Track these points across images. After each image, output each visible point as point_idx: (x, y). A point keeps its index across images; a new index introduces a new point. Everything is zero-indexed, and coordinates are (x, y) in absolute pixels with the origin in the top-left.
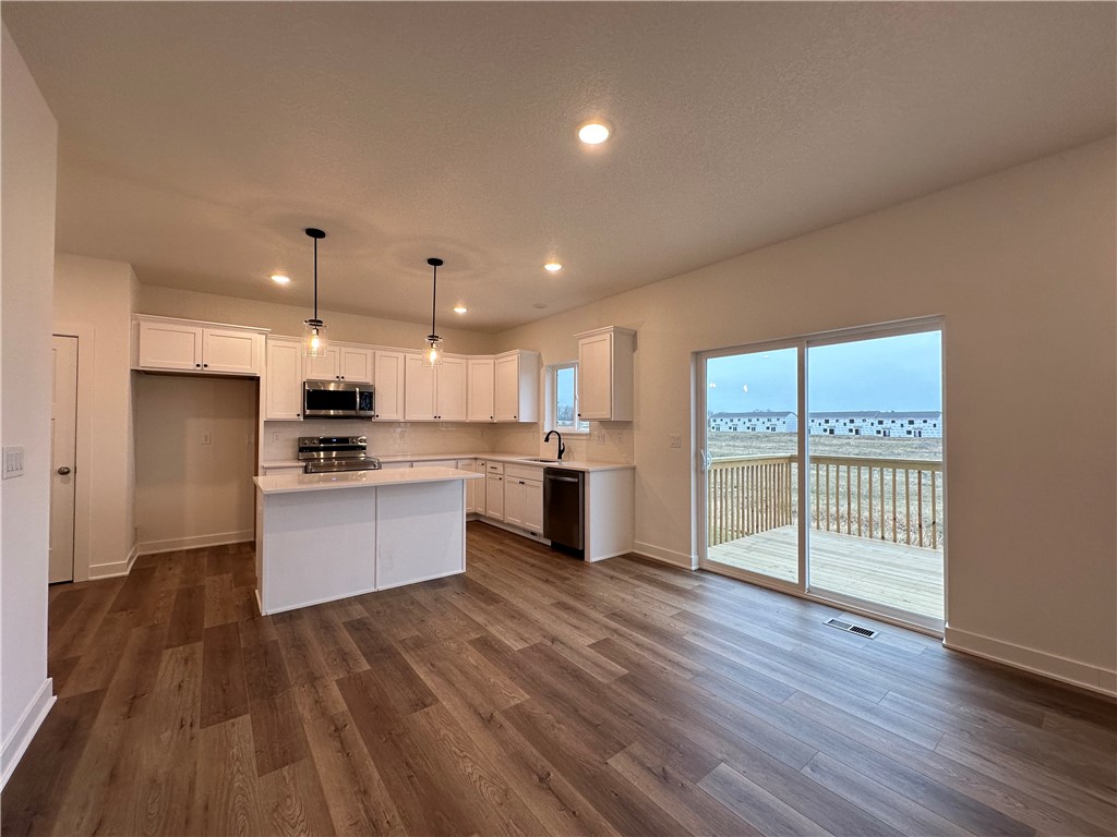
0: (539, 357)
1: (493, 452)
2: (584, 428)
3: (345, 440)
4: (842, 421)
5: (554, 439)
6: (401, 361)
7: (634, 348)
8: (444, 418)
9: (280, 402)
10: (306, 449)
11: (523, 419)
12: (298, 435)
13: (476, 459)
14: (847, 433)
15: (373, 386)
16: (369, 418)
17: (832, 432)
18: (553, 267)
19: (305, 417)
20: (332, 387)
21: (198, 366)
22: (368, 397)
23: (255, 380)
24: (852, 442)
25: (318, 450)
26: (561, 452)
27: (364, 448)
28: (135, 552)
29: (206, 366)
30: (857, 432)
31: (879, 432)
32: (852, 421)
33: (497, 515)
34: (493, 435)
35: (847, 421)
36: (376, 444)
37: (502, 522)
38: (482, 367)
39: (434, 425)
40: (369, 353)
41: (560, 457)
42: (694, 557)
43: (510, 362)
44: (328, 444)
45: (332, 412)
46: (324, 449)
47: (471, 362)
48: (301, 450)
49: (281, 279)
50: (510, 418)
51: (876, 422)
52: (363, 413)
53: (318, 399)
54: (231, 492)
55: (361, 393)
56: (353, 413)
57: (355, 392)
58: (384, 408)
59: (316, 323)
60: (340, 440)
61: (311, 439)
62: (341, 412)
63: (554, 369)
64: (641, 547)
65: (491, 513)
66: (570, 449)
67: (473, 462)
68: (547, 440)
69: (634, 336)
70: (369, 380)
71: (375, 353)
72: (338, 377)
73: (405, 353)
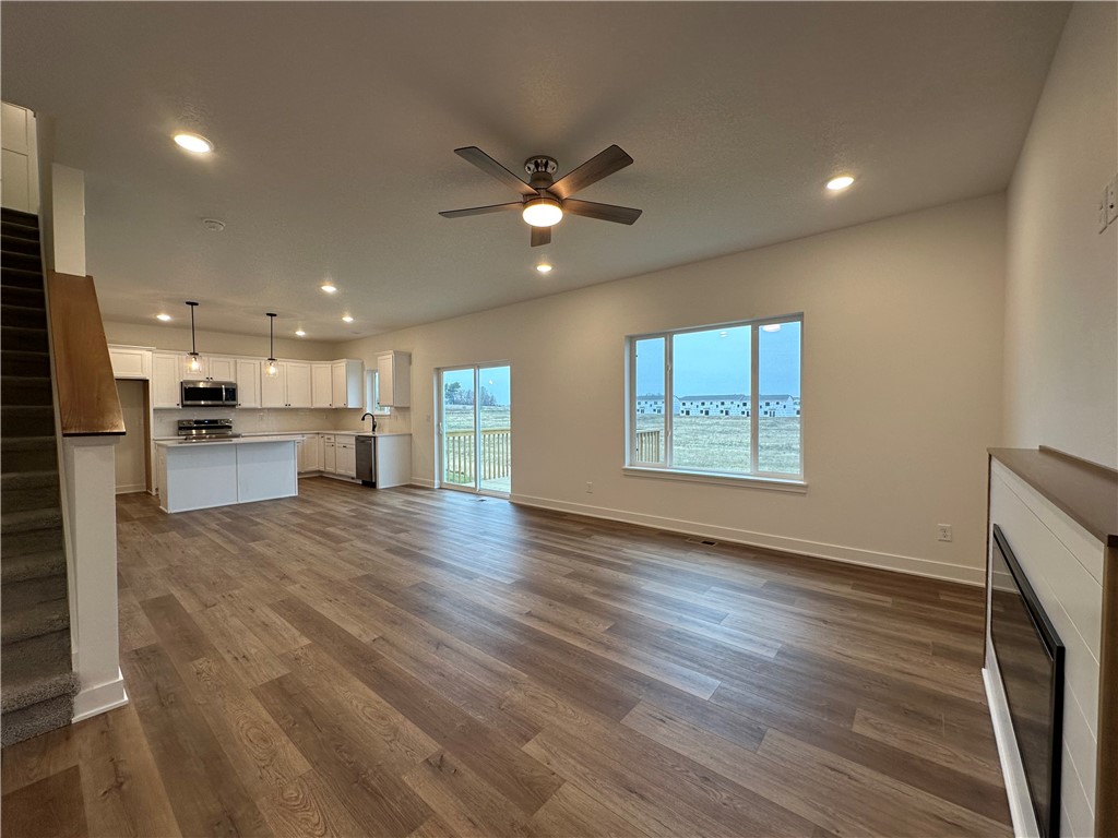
0: (363, 363)
1: (336, 429)
2: (387, 411)
3: (216, 421)
4: (715, 403)
5: (369, 420)
6: (257, 366)
7: (410, 363)
8: (294, 406)
9: (164, 396)
10: (183, 428)
11: (349, 407)
12: (178, 419)
13: (318, 433)
14: (719, 414)
15: (236, 384)
16: (234, 406)
17: (707, 413)
18: (348, 319)
19: (183, 406)
20: (201, 385)
22: (232, 392)
23: (146, 382)
24: (721, 422)
25: (192, 428)
26: (374, 427)
27: (230, 427)
30: (727, 413)
31: (743, 413)
32: (723, 404)
33: (332, 470)
34: (335, 416)
35: (719, 403)
36: (240, 424)
37: (334, 474)
38: (322, 369)
39: (288, 411)
40: (232, 361)
41: (374, 430)
42: (437, 481)
43: (341, 366)
44: (199, 424)
45: (203, 403)
46: (195, 428)
47: (314, 366)
48: (180, 428)
49: (164, 318)
50: (341, 405)
51: (741, 405)
52: (227, 403)
53: (191, 394)
55: (226, 389)
56: (220, 403)
57: (222, 388)
58: (245, 399)
59: (194, 354)
60: (210, 422)
61: (189, 421)
62: (210, 403)
63: (373, 372)
64: (415, 481)
65: (329, 469)
66: (380, 425)
67: (316, 436)
68: (363, 419)
69: (410, 356)
70: (232, 380)
71: (236, 361)
72: (208, 378)
73: (260, 360)
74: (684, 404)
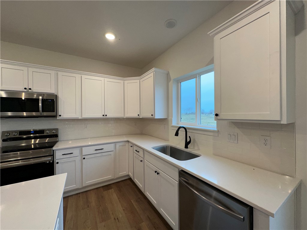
0: (168, 74)
2: (211, 124)
5: (182, 133)
11: (157, 117)
13: (128, 142)
15: (56, 95)
16: (55, 116)
27: (57, 136)
38: (132, 85)
40: (53, 73)
41: (186, 146)
43: (149, 78)
44: (27, 135)
47: (126, 82)
50: (149, 116)
55: (44, 100)
57: (38, 99)
58: (66, 110)
61: (11, 132)
62: (30, 114)
63: (179, 81)
66: (194, 140)
67: (127, 144)
68: (177, 134)
70: (53, 91)
71: (57, 73)
72: (25, 89)
73: (80, 74)
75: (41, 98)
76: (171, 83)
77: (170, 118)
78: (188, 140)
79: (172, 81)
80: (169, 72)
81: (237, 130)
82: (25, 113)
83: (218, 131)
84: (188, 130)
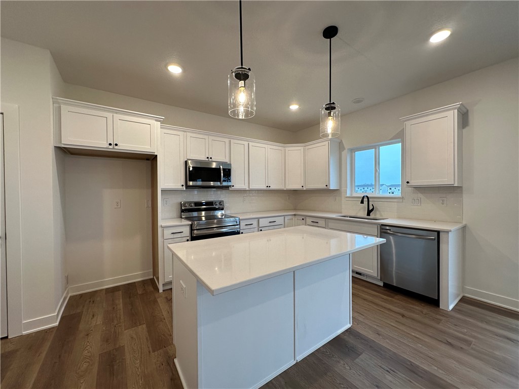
3: (211, 203)
6: (246, 147)
8: (273, 187)
10: (186, 210)
11: (332, 187)
12: (181, 200)
13: (295, 215)
15: (230, 165)
16: (229, 187)
19: (187, 187)
20: (204, 165)
21: (110, 144)
22: (228, 173)
23: (152, 159)
25: (193, 210)
26: (370, 211)
28: (68, 293)
29: (116, 145)
34: (296, 198)
40: (227, 140)
41: (368, 214)
48: (183, 211)
49: (175, 70)
50: (322, 187)
52: (225, 184)
54: (136, 244)
55: (224, 170)
56: (219, 184)
57: (220, 169)
58: (238, 181)
60: (207, 203)
61: (190, 203)
63: (352, 151)
67: (293, 217)
70: (227, 160)
71: (230, 141)
72: (208, 158)
73: (248, 141)
74: (390, 189)
75: (221, 167)
76: (344, 153)
77: (343, 189)
78: (371, 208)
79: (346, 151)
80: (342, 141)
81: (420, 195)
82: (212, 182)
83: (403, 198)
84: (370, 200)
